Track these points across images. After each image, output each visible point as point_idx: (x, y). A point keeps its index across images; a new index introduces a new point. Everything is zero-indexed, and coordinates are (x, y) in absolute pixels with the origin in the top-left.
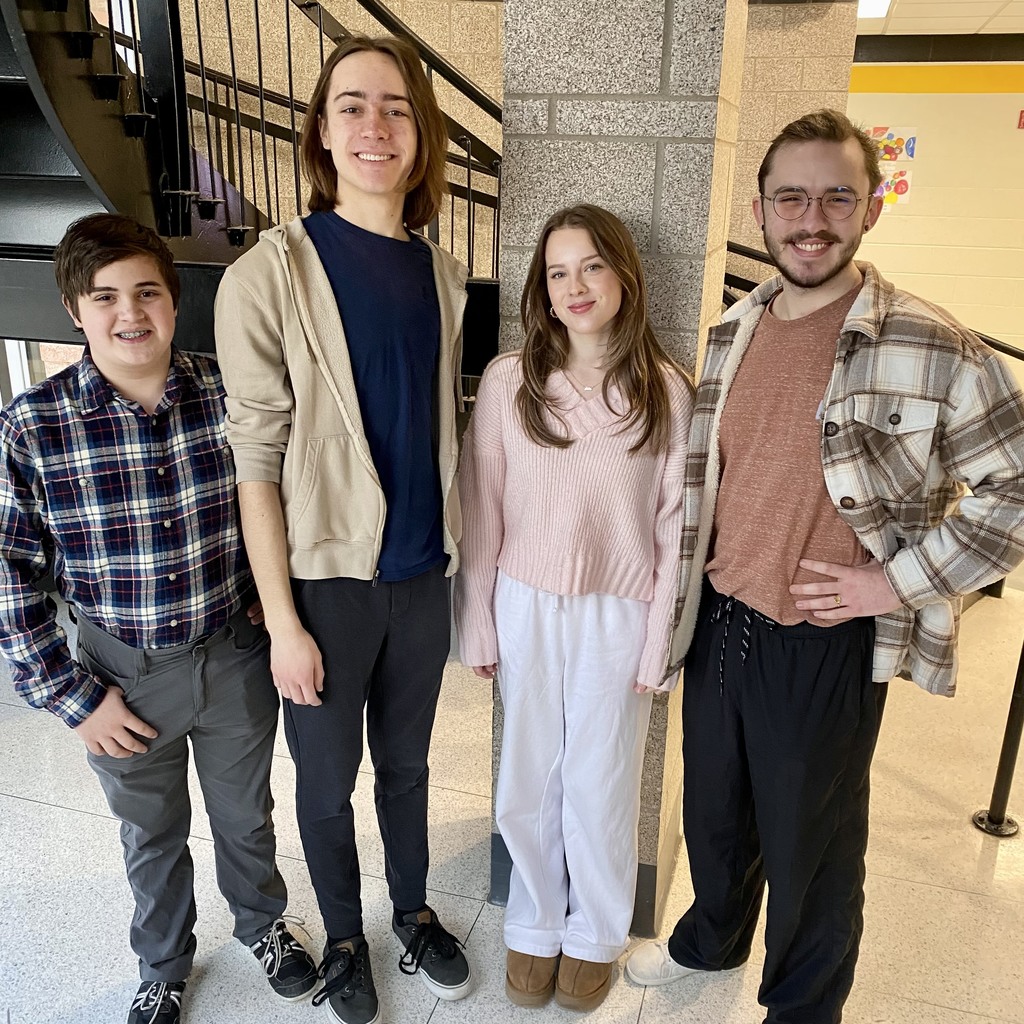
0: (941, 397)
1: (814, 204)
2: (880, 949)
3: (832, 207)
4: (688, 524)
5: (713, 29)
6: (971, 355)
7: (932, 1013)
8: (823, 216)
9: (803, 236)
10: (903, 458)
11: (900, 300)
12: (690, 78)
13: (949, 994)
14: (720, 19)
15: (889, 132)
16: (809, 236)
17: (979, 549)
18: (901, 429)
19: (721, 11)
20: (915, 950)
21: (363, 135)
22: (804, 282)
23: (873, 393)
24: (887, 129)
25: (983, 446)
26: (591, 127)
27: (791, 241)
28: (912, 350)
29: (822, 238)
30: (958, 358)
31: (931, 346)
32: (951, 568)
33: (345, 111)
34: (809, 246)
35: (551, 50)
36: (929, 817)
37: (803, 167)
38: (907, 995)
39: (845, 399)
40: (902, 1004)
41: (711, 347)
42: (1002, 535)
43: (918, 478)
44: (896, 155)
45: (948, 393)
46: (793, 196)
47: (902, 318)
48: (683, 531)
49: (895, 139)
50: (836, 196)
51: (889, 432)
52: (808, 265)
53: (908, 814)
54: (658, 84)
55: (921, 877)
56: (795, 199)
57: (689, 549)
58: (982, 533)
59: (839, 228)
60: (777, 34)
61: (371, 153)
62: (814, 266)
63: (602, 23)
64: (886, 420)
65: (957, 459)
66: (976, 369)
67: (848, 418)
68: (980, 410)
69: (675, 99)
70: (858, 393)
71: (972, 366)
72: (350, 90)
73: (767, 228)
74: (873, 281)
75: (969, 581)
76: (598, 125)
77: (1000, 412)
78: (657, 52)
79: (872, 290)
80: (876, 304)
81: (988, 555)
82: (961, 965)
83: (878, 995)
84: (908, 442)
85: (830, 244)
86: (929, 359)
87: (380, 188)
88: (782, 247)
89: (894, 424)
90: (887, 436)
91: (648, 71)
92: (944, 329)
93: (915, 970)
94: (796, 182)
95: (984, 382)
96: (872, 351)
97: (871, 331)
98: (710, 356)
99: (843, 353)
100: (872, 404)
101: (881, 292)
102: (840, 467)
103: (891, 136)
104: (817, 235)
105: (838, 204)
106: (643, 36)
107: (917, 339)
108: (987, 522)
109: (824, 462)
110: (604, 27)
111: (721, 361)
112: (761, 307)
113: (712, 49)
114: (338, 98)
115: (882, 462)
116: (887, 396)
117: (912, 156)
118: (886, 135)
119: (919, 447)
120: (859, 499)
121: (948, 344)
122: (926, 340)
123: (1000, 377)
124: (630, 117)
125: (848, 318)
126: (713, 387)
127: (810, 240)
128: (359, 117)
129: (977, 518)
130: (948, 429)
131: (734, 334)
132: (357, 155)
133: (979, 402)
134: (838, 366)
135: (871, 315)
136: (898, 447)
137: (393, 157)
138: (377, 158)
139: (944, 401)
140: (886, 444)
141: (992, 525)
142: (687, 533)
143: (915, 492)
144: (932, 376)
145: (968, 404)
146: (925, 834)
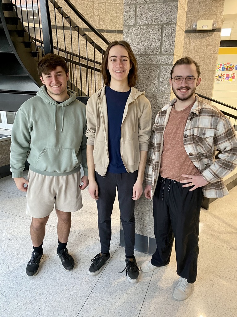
0: (215, 128)
1: (184, 80)
2: (213, 263)
3: (189, 80)
4: (157, 161)
5: (173, 38)
6: (222, 118)
7: (225, 279)
8: (186, 83)
9: (182, 88)
10: (207, 143)
11: (204, 105)
12: (167, 50)
13: (230, 275)
14: (174, 35)
15: (231, 64)
16: (183, 88)
17: (225, 167)
18: (206, 136)
19: (175, 33)
20: (222, 263)
21: (116, 67)
22: (182, 99)
23: (198, 128)
24: (230, 63)
25: (225, 140)
26: (144, 62)
27: (179, 89)
28: (208, 117)
29: (186, 88)
30: (219, 118)
31: (212, 116)
32: (218, 172)
33: (112, 61)
34: (183, 90)
35: (134, 44)
36: (229, 231)
37: (181, 71)
38: (219, 274)
39: (191, 129)
40: (217, 277)
41: (160, 116)
42: (230, 163)
43: (210, 148)
44: (232, 69)
45: (216, 127)
46: (179, 78)
47: (205, 109)
48: (156, 163)
49: (232, 65)
50: (190, 78)
51: (203, 137)
52: (183, 95)
53: (224, 230)
54: (159, 51)
55: (225, 245)
56: (179, 79)
57: (157, 167)
58: (225, 162)
59: (191, 86)
60: (200, 40)
61: (118, 71)
62: (185, 95)
63: (146, 37)
64: (202, 134)
65: (219, 143)
66: (223, 121)
67: (191, 134)
68: (224, 131)
69: (163, 55)
70: (194, 128)
71: (222, 120)
72: (113, 55)
73: (173, 86)
74: (198, 100)
75: (223, 174)
76: (145, 62)
77: (229, 132)
78: (159, 43)
79: (198, 102)
80: (198, 106)
81: (227, 168)
82: (233, 268)
83: (212, 274)
84: (208, 140)
85: (188, 89)
86: (212, 119)
87: (121, 79)
88: (177, 91)
89: (204, 135)
90: (202, 138)
91: (157, 48)
92: (215, 112)
93: (221, 268)
94: (179, 75)
95: (225, 124)
96: (198, 117)
97: (197, 113)
98: (160, 119)
99: (190, 118)
100: (198, 131)
101: (200, 103)
102: (189, 145)
103: (231, 65)
104: (185, 87)
105: (190, 80)
106: (156, 40)
107: (209, 114)
108: (227, 160)
109: (184, 144)
110: (147, 38)
111: (163, 120)
112: (172, 106)
113: (172, 43)
114: (110, 57)
115: (201, 145)
116: (202, 128)
117: (236, 70)
118: (230, 65)
119: (210, 141)
120: (193, 153)
121: (216, 115)
122: (211, 115)
123: (228, 124)
124: (153, 60)
125: (191, 109)
126: (162, 127)
127: (184, 89)
128: (116, 62)
129: (224, 159)
130: (217, 136)
131: (166, 113)
132: (115, 71)
133: (224, 129)
134: (188, 121)
135: (197, 109)
136: (205, 141)
137: (124, 71)
138: (120, 72)
139: (216, 129)
140: (202, 140)
141: (228, 160)
142: (157, 163)
143: (210, 152)
144: (213, 123)
145: (221, 130)
146: (227, 235)
